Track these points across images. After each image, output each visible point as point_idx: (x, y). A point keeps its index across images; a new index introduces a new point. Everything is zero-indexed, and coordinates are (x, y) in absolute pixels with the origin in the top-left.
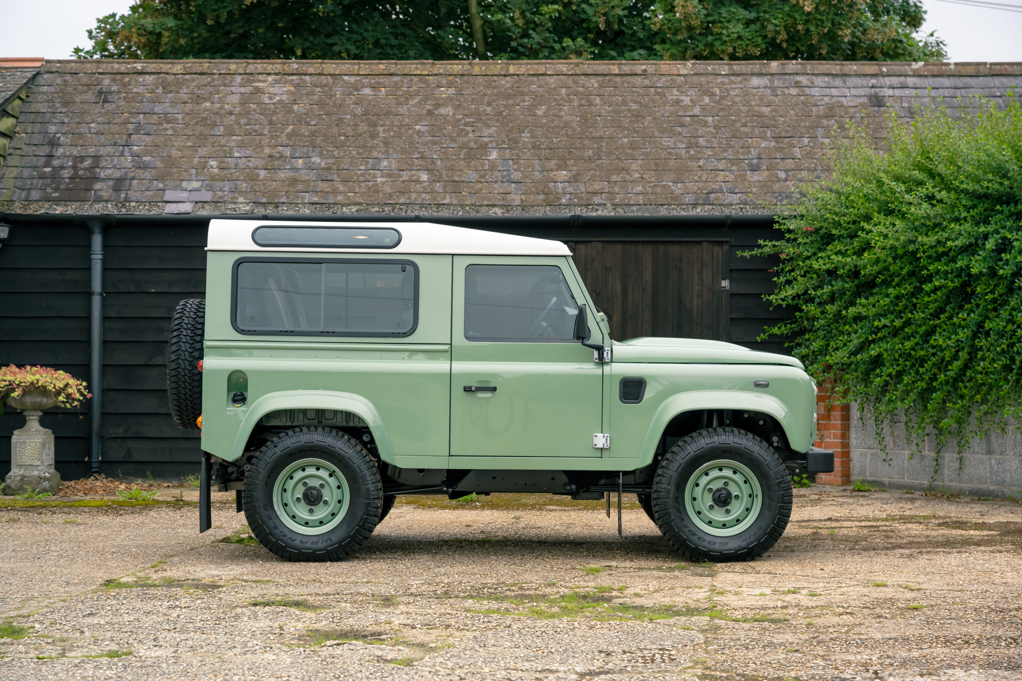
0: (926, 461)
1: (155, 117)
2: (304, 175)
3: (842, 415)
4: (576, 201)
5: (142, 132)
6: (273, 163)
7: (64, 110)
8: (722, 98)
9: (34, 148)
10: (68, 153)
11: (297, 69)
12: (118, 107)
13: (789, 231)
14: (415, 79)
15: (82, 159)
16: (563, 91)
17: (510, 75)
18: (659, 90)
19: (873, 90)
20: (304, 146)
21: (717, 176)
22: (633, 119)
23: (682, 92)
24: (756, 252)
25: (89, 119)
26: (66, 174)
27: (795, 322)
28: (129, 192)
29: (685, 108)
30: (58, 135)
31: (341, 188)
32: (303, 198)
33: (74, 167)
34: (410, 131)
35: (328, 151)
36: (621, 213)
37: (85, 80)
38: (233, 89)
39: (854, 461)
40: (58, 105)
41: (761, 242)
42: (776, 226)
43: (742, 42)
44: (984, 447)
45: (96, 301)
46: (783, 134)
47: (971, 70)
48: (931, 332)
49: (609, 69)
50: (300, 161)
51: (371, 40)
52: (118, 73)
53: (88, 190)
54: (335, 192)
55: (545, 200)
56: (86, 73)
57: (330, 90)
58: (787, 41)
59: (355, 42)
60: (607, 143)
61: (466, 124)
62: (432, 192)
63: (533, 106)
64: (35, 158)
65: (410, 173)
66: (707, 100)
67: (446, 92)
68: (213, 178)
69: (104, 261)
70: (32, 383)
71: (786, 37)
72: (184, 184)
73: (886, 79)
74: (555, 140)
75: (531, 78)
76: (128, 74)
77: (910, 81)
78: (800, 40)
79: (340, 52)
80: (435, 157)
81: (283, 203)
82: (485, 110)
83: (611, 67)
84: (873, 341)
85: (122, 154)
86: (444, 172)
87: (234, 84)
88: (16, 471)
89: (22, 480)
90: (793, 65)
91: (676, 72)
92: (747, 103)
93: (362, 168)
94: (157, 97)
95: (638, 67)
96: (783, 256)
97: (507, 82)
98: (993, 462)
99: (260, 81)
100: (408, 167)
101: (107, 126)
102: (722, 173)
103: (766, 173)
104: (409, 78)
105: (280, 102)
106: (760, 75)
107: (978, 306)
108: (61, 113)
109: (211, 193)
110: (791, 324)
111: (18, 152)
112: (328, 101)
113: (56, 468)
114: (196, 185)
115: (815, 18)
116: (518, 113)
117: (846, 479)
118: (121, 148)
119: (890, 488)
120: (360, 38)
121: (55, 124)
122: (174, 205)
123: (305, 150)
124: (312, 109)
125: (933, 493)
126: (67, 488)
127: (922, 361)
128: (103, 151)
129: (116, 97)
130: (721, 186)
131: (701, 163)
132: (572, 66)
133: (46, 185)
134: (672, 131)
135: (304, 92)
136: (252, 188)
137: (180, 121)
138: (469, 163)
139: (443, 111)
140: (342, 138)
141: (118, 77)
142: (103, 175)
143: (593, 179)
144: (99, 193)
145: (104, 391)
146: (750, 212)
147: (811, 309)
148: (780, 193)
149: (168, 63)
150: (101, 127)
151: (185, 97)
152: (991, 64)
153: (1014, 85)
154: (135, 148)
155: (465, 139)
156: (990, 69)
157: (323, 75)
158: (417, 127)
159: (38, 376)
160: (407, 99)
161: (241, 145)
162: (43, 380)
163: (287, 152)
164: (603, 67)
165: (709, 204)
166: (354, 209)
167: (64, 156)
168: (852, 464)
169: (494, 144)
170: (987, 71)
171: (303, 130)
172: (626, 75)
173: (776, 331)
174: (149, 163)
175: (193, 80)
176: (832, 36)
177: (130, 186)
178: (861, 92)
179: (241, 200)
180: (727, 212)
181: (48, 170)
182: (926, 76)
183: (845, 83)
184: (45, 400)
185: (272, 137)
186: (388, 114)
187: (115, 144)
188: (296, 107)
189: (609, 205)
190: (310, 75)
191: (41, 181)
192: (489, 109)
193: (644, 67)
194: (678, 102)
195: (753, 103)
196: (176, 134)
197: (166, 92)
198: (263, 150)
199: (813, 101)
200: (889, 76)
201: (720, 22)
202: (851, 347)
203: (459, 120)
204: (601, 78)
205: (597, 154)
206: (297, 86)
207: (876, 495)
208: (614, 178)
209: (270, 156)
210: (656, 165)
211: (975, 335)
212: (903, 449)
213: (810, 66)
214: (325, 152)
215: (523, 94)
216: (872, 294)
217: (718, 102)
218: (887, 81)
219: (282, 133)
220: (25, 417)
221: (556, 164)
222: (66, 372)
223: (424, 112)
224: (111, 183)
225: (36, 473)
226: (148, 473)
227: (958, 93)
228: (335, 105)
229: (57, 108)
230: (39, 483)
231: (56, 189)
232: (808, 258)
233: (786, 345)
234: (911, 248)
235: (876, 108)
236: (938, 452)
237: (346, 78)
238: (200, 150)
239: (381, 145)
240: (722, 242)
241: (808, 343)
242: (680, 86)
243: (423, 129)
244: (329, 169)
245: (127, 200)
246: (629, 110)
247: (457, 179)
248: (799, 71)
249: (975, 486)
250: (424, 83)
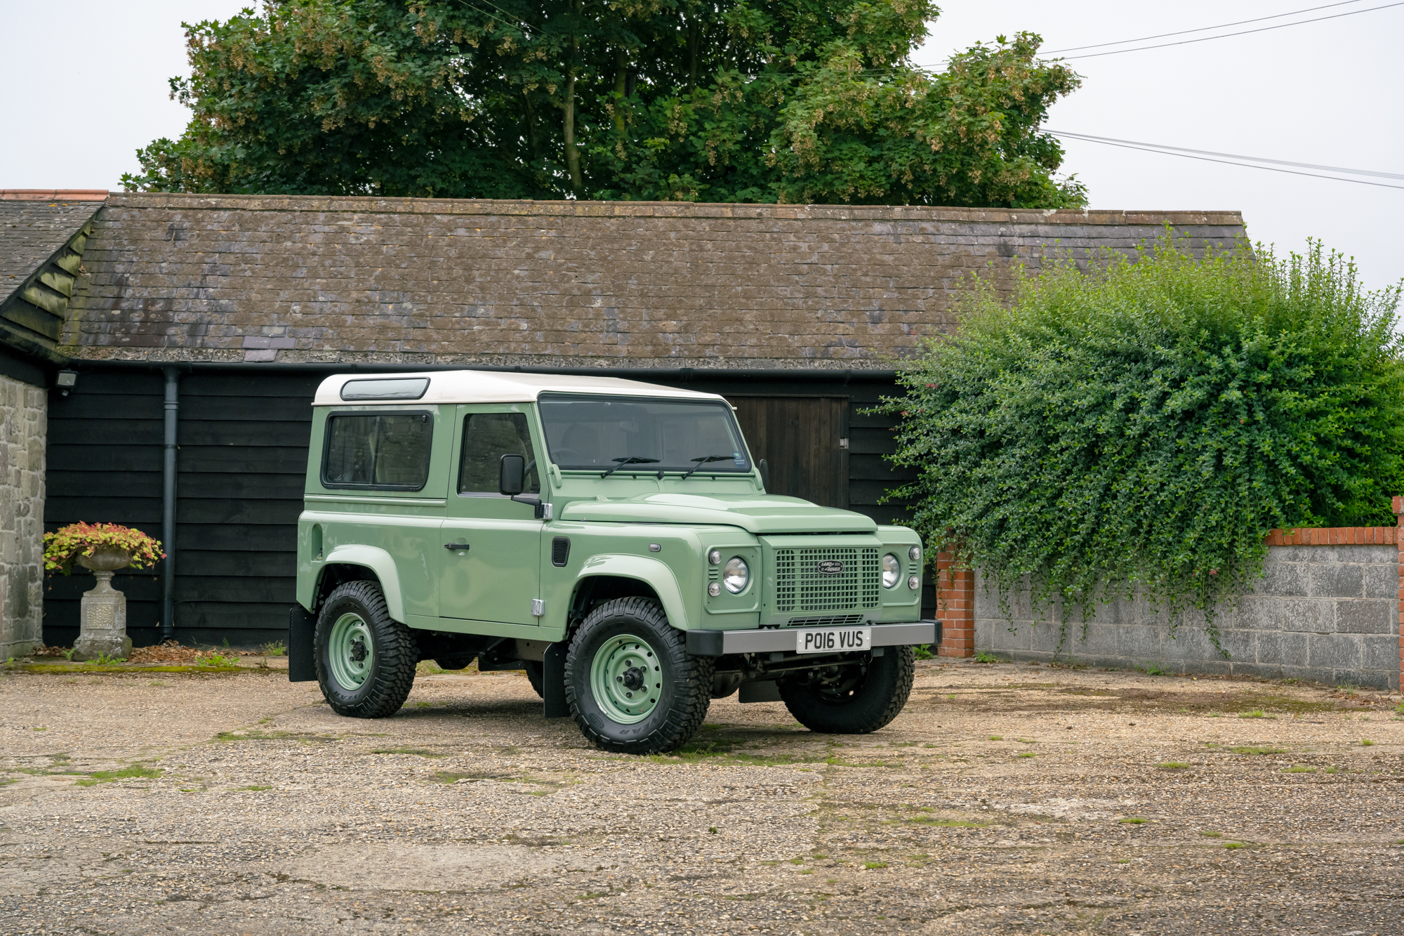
0: (1053, 631)
1: (232, 257)
2: (394, 321)
3: (966, 583)
4: (686, 353)
5: (218, 273)
6: (361, 308)
7: (132, 248)
8: (842, 245)
9: (101, 289)
10: (138, 295)
11: (385, 207)
12: (191, 245)
13: (912, 388)
14: (514, 219)
15: (153, 301)
16: (673, 235)
17: (615, 217)
18: (775, 236)
19: (1002, 238)
20: (394, 291)
21: (836, 328)
22: (747, 266)
23: (799, 238)
24: (877, 409)
25: (159, 258)
26: (137, 317)
27: (918, 484)
28: (206, 338)
29: (802, 255)
30: (126, 275)
31: (435, 336)
32: (394, 346)
33: (145, 310)
34: (509, 276)
35: (420, 296)
36: (734, 366)
37: (154, 216)
38: (316, 227)
39: (978, 632)
40: (125, 243)
41: (882, 397)
42: (899, 382)
43: (865, 182)
44: (1112, 615)
45: (170, 455)
46: (907, 285)
47: (1105, 219)
48: (1059, 494)
49: (722, 212)
50: (391, 307)
51: (458, 172)
52: (190, 209)
53: (161, 334)
54: (428, 340)
55: (653, 352)
56: (155, 208)
57: (422, 229)
58: (912, 182)
59: (441, 174)
60: (720, 292)
61: (569, 269)
62: (533, 341)
63: (641, 251)
64: (103, 300)
65: (508, 321)
66: (826, 247)
67: (544, 234)
68: (296, 324)
69: (180, 412)
70: (105, 541)
71: (911, 177)
72: (265, 330)
73: (1016, 227)
74: (663, 287)
75: (638, 220)
76: (201, 209)
77: (1042, 229)
78: (927, 180)
79: (425, 186)
80: (535, 304)
81: (373, 352)
82: (589, 254)
83: (724, 209)
84: (998, 504)
85: (197, 297)
86: (545, 321)
87: (317, 222)
88: (86, 635)
89: (92, 645)
90: (917, 211)
91: (793, 217)
92: (868, 251)
93: (457, 315)
94: (233, 235)
95: (753, 210)
96: (905, 414)
97: (612, 224)
98: (1121, 631)
99: (345, 220)
100: (506, 314)
101: (179, 266)
102: (842, 325)
103: (888, 326)
104: (507, 218)
105: (368, 242)
106: (883, 220)
107: (1105, 467)
108: (128, 251)
109: (293, 339)
110: (913, 486)
111: (83, 293)
112: (419, 242)
113: (128, 633)
114: (278, 330)
115: (943, 158)
116: (624, 258)
117: (970, 650)
118: (195, 290)
119: (1015, 659)
120: (446, 170)
121: (123, 263)
122: (254, 352)
123: (395, 295)
124: (402, 250)
125: (1059, 663)
126: (140, 654)
127: (1048, 525)
128: (176, 293)
129: (189, 234)
130: (840, 339)
131: (819, 314)
132: (682, 208)
133: (115, 330)
134: (789, 279)
135: (393, 232)
136: (338, 335)
137: (259, 262)
138: (571, 311)
139: (543, 254)
140: (435, 282)
141: (191, 213)
142: (176, 319)
143: (704, 329)
144: (174, 338)
145: (178, 552)
146: (870, 367)
147: (933, 469)
148: (903, 347)
149: (245, 199)
150: (174, 267)
151: (264, 236)
152: (1128, 213)
153: (1150, 235)
154: (211, 290)
155: (567, 285)
156: (1126, 218)
157: (413, 213)
158: (516, 272)
159: (111, 534)
160: (505, 241)
161: (326, 289)
162: (117, 538)
163: (377, 297)
164: (715, 209)
165: (828, 358)
166: (449, 358)
167: (133, 297)
168: (976, 635)
169: (599, 292)
170: (1122, 220)
171: (393, 274)
172: (740, 218)
173: (897, 493)
174: (226, 306)
175: (273, 218)
176: (961, 177)
177: (207, 331)
178: (989, 240)
179: (327, 347)
180: (846, 366)
181: (117, 312)
182: (1058, 224)
183: (973, 231)
184: (118, 560)
185: (359, 281)
186: (484, 256)
187: (189, 286)
188: (384, 248)
189: (721, 358)
190: (400, 213)
191: (109, 325)
192: (593, 253)
193: (758, 210)
194: (795, 248)
195: (875, 251)
196: (255, 275)
197: (243, 229)
198: (349, 295)
199: (938, 249)
200: (1020, 223)
201: (841, 159)
202: (976, 509)
203: (561, 265)
204: (712, 222)
205: (709, 303)
206: (385, 225)
207: (1001, 666)
208: (727, 329)
209: (358, 301)
210: (772, 315)
211: (1102, 498)
212: (1029, 619)
213: (936, 212)
214: (417, 298)
215: (629, 238)
216: (997, 455)
217: (837, 249)
218: (1017, 229)
219: (370, 276)
220: (95, 577)
221: (665, 314)
222: (139, 530)
223: (524, 255)
224: (186, 328)
225: (107, 638)
226: (225, 640)
227: (1092, 242)
228: (426, 246)
229: (125, 246)
230: (111, 648)
231: (127, 334)
232: (932, 416)
233: (908, 508)
234: (1038, 407)
235: (1005, 258)
236: (1064, 622)
237: (438, 217)
238: (281, 293)
239: (478, 290)
240: (841, 398)
241: (930, 506)
242: (797, 232)
243: (523, 274)
244: (421, 315)
245: (203, 346)
246: (743, 256)
247: (559, 328)
248: (924, 218)
249: (1102, 656)
250: (523, 224)
